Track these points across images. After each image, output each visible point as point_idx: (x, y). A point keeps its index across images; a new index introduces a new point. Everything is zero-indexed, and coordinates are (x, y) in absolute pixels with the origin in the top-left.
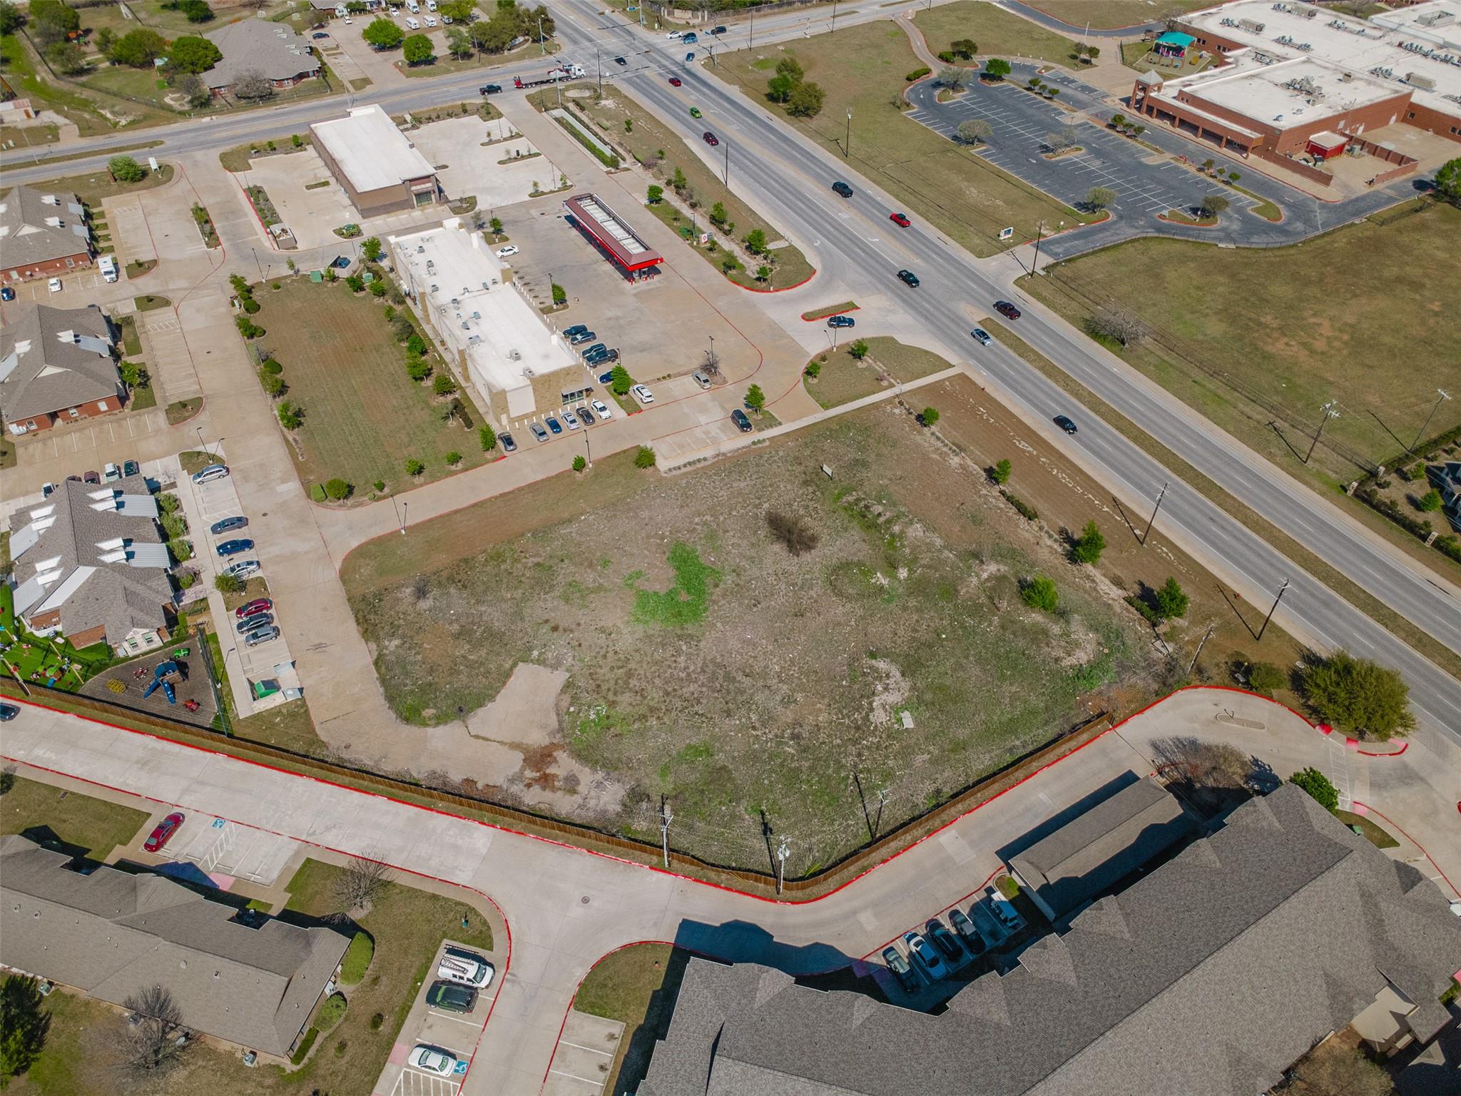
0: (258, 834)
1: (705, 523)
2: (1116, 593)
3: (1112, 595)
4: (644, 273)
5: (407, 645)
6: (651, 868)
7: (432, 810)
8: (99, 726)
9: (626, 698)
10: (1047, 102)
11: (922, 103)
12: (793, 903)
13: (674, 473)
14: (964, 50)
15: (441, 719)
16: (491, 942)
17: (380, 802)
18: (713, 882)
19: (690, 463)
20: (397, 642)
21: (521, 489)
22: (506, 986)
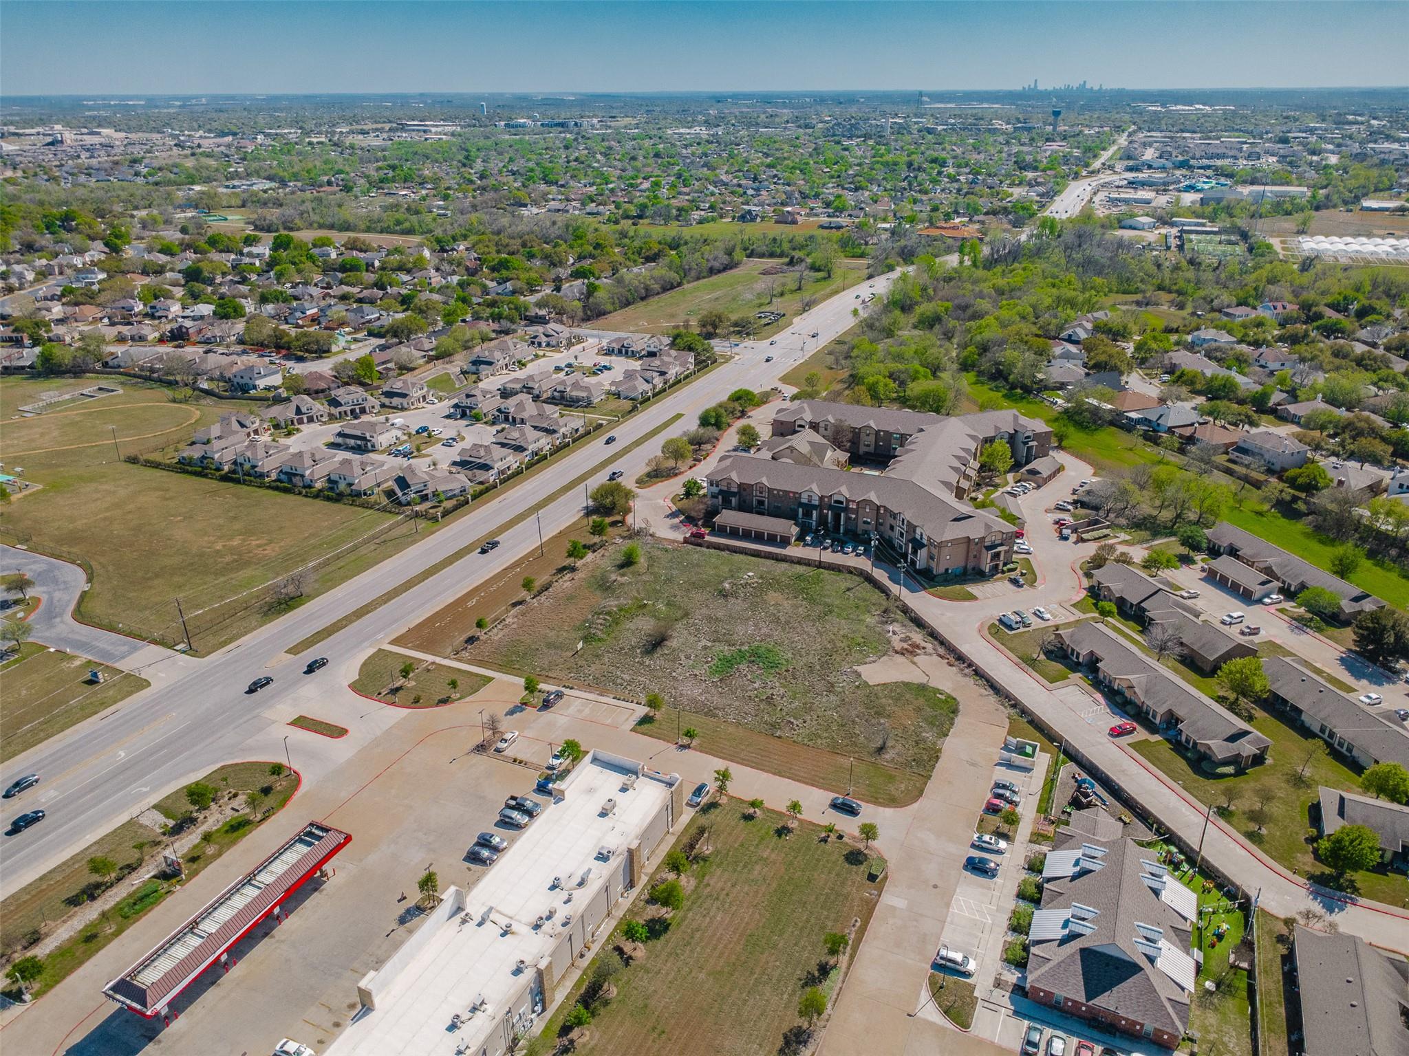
5: (920, 730)
15: (938, 691)
16: (992, 624)
20: (924, 735)
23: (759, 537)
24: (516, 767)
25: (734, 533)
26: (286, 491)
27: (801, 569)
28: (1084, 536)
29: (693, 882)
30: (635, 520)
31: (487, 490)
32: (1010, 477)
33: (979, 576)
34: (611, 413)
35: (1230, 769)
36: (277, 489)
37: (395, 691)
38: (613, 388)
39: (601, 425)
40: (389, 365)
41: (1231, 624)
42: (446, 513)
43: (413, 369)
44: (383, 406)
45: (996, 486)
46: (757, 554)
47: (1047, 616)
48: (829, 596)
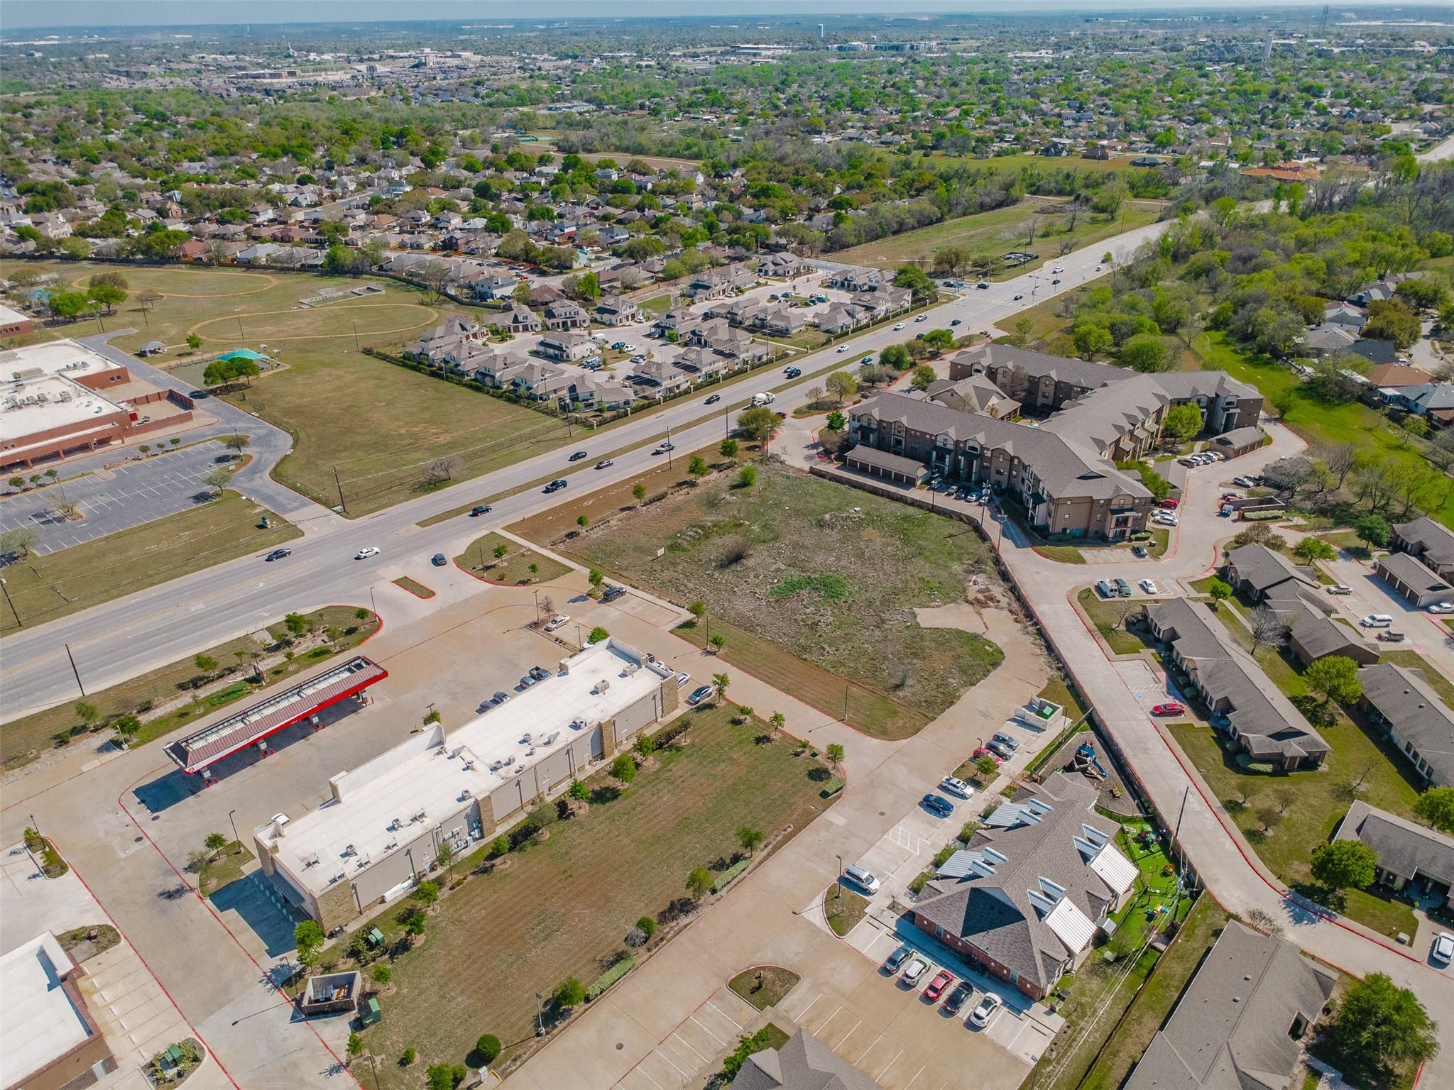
16: (1087, 589)
23: (886, 476)
24: (557, 646)
25: (863, 469)
26: (478, 389)
27: (911, 510)
28: (1247, 515)
29: (658, 766)
30: (772, 447)
31: (650, 405)
32: (1199, 445)
33: (1101, 540)
34: (804, 344)
35: (1268, 768)
36: (470, 387)
37: (487, 568)
38: (817, 321)
39: (787, 355)
40: (615, 284)
41: (1371, 626)
42: (600, 424)
43: (635, 289)
44: (594, 321)
45: (1175, 453)
46: (874, 491)
47: (1151, 589)
48: (926, 539)
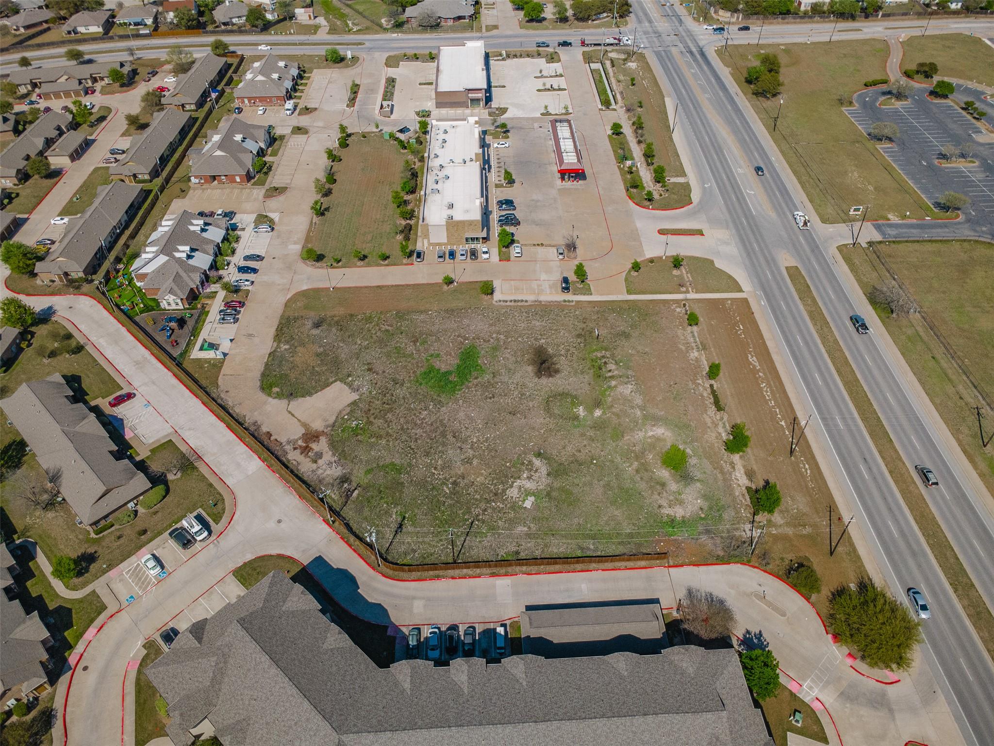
0: (160, 418)
1: (498, 339)
2: (744, 481)
3: (740, 483)
4: (572, 177)
5: (291, 350)
6: (324, 520)
7: (241, 440)
8: (132, 338)
9: (379, 422)
10: (974, 121)
11: (864, 105)
12: (384, 576)
13: (502, 303)
14: (927, 71)
15: (279, 396)
16: (219, 521)
17: (222, 426)
18: (350, 543)
19: (515, 301)
20: (287, 347)
21: (408, 285)
22: (211, 546)
